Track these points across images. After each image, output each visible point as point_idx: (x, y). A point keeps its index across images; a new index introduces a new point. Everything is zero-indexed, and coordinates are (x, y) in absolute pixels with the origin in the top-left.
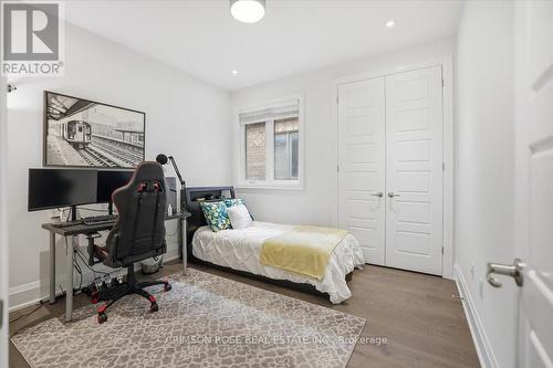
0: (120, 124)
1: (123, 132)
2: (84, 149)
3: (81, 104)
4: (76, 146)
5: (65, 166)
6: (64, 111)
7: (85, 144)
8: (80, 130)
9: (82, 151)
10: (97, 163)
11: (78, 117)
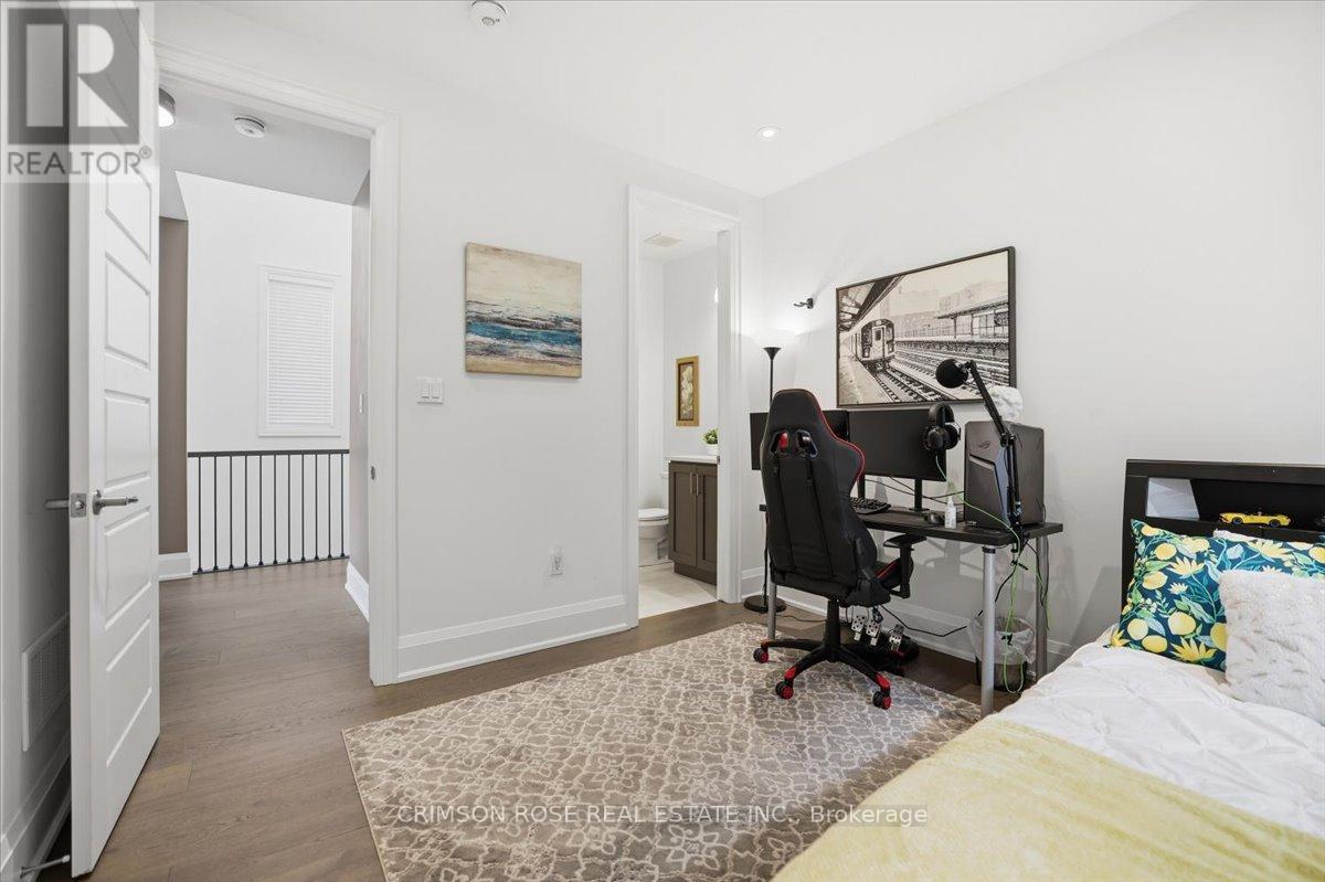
0: (947, 301)
1: (954, 316)
2: (884, 371)
3: (880, 287)
4: (871, 367)
5: (858, 405)
6: (856, 311)
7: (885, 361)
8: (878, 338)
9: (882, 377)
10: (904, 396)
11: (874, 314)
